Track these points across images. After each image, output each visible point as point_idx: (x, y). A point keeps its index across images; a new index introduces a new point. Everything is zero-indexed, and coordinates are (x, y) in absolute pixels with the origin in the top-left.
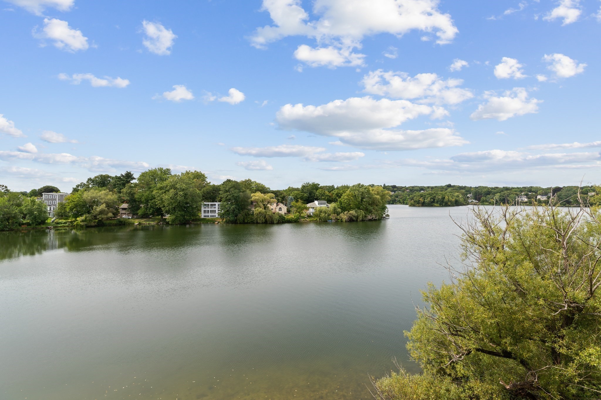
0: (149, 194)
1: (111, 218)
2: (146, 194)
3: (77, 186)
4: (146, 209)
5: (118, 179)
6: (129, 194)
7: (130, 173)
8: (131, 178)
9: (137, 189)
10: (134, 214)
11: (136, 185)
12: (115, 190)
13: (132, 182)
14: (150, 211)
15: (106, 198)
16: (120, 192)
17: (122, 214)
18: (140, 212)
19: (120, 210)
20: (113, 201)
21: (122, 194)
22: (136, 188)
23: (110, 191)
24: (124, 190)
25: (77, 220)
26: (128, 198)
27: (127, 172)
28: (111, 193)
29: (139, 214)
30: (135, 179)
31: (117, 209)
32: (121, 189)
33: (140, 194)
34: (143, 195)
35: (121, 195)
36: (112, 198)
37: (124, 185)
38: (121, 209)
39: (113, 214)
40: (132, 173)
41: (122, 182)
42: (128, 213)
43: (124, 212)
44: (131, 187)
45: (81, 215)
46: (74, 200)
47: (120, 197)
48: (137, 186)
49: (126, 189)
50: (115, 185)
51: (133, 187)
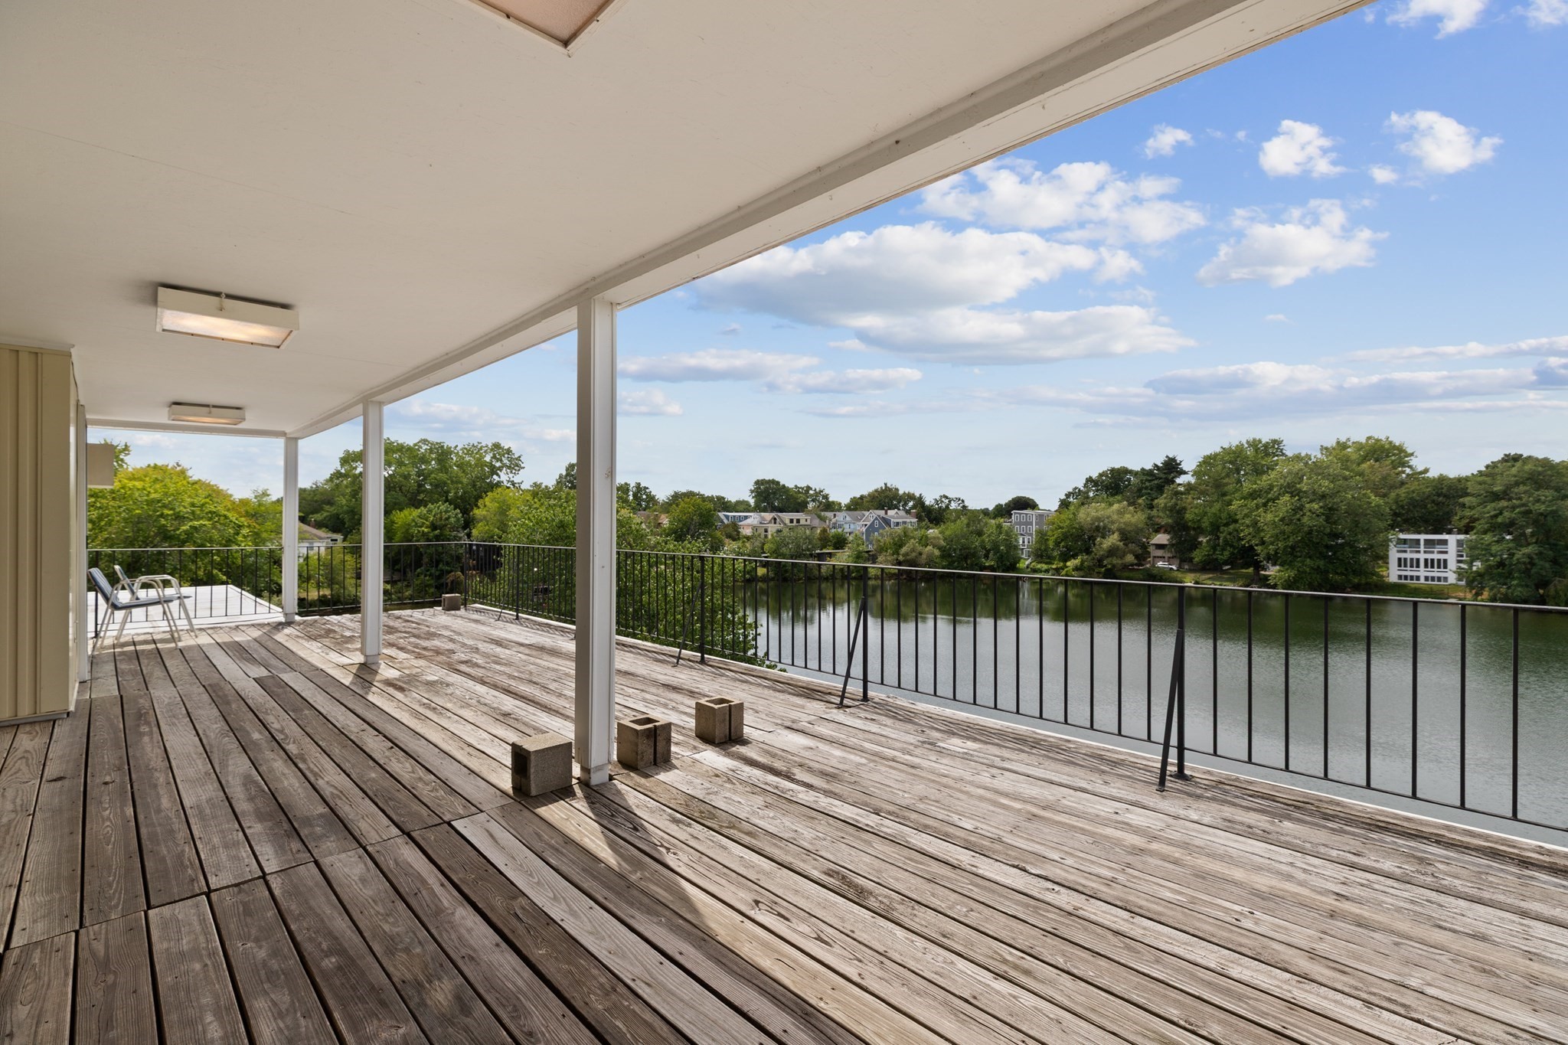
0: (1220, 510)
2: (1213, 510)
3: (1066, 495)
4: (1214, 548)
5: (1147, 474)
6: (1171, 511)
7: (1173, 460)
8: (1177, 472)
9: (1190, 497)
10: (1182, 561)
11: (1189, 487)
12: (1140, 501)
13: (1178, 481)
14: (1222, 555)
16: (1151, 507)
17: (1156, 559)
18: (1198, 556)
19: (1151, 549)
21: (1155, 510)
22: (1189, 494)
24: (1161, 501)
25: (1067, 567)
26: (1170, 521)
27: (1167, 457)
28: (1131, 508)
29: (1196, 559)
30: (1185, 473)
31: (1144, 547)
32: (1152, 500)
33: (1196, 511)
34: (1206, 513)
35: (1154, 512)
36: (1133, 520)
37: (1160, 489)
38: (1154, 547)
39: (1137, 557)
40: (1178, 459)
41: (1156, 482)
42: (1169, 558)
43: (1160, 553)
44: (1177, 493)
45: (1074, 557)
46: (1061, 525)
47: (1150, 518)
48: (1191, 489)
49: (1165, 498)
50: (1140, 490)
51: (1182, 493)
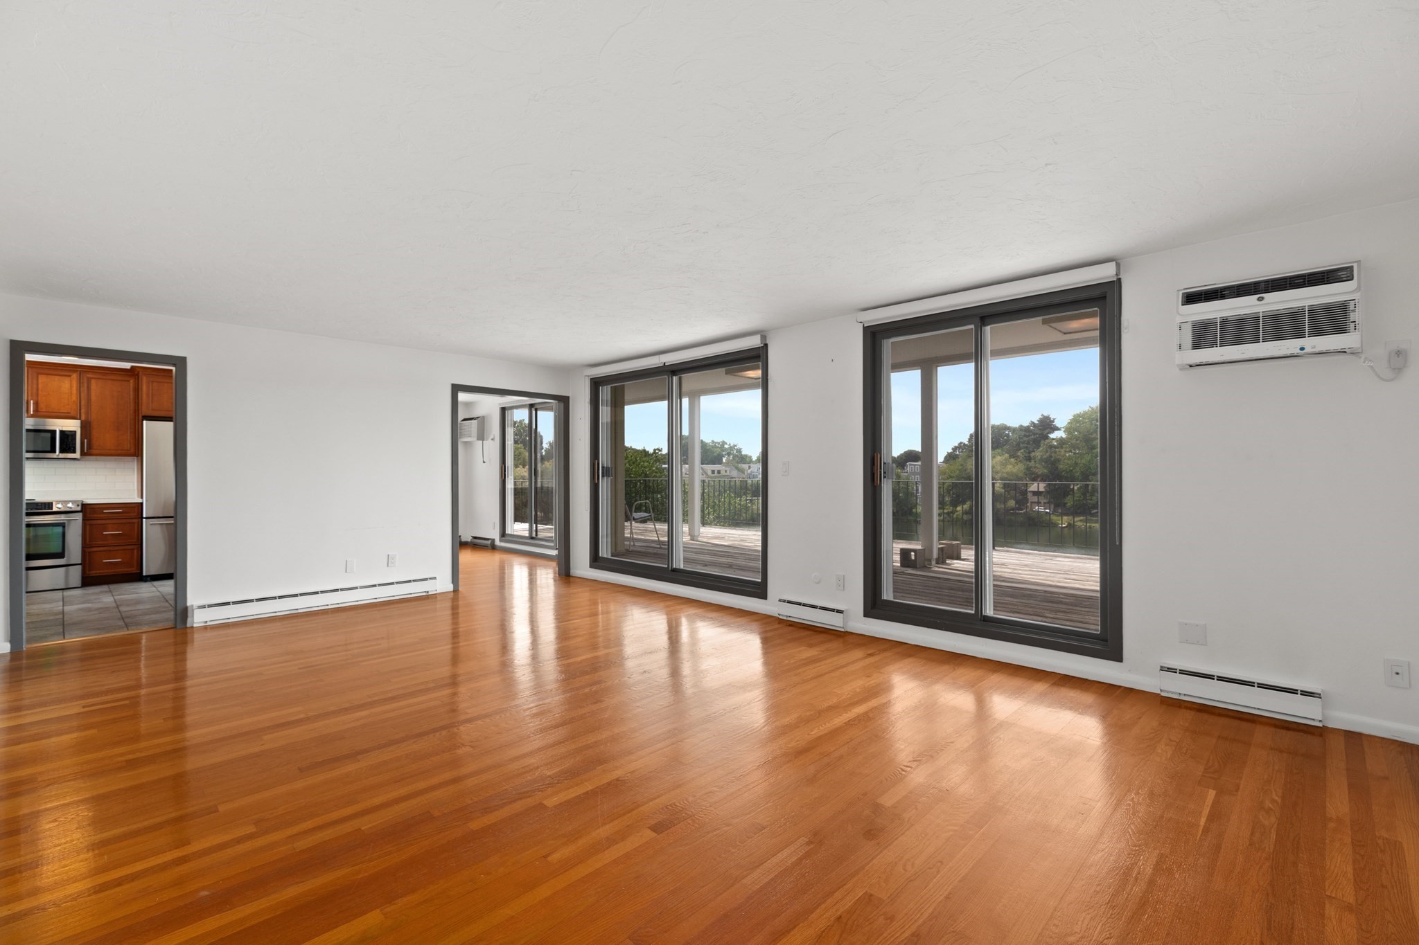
0: (1089, 462)
1: (1013, 509)
2: (1083, 461)
3: (953, 449)
4: (1084, 494)
5: (1025, 431)
6: (1046, 462)
7: (1048, 418)
8: (1051, 428)
9: (1063, 450)
10: (1057, 506)
11: (1061, 442)
12: (1019, 454)
13: (1052, 436)
14: (1091, 500)
15: (1004, 470)
16: (1029, 459)
17: (1033, 505)
18: (1069, 501)
19: (1029, 495)
20: (1017, 476)
21: (1033, 461)
22: (1062, 448)
23: (1011, 457)
24: (1038, 454)
26: (1046, 471)
27: (1042, 415)
28: (1012, 460)
29: (1069, 504)
30: (1058, 429)
31: (1025, 493)
32: (1029, 453)
33: (1069, 462)
34: (1076, 464)
35: (1032, 464)
36: (1015, 470)
37: (1037, 443)
38: (1032, 494)
39: (1017, 502)
41: (1033, 437)
42: (1045, 503)
43: (1035, 499)
44: (1051, 447)
47: (1028, 469)
48: (1064, 444)
49: (1041, 451)
50: (1018, 444)
51: (1055, 447)
